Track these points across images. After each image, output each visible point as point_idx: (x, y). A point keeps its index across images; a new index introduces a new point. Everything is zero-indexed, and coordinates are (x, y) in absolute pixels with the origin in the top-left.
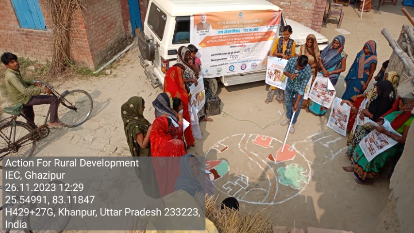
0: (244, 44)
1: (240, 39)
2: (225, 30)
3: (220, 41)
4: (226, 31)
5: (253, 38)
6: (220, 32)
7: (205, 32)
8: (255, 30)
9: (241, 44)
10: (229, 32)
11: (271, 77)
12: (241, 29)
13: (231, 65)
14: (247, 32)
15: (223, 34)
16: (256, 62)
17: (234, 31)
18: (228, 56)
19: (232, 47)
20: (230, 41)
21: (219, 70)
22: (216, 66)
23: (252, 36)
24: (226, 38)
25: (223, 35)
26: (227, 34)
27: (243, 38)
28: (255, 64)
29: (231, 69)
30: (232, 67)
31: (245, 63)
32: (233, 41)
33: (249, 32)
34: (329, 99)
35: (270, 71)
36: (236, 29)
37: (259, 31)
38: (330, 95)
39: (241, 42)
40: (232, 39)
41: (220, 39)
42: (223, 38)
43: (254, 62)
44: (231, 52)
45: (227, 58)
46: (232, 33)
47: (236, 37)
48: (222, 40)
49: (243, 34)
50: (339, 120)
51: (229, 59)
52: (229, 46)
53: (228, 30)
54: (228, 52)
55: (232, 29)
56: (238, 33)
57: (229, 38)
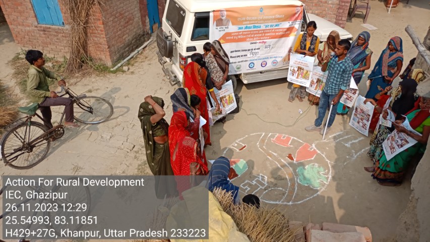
0: (264, 41)
1: (261, 35)
2: (245, 26)
3: (240, 37)
4: (246, 28)
5: (274, 34)
6: (240, 28)
7: (224, 28)
8: (276, 25)
9: (262, 41)
10: (249, 28)
11: (293, 74)
12: (262, 25)
13: (251, 62)
14: (267, 28)
15: (243, 30)
16: (276, 59)
17: (255, 27)
18: (248, 53)
19: (252, 43)
20: (249, 38)
21: (238, 67)
22: (235, 63)
23: (273, 32)
24: (247, 34)
25: (243, 32)
26: (248, 30)
27: (263, 34)
28: (275, 61)
29: (251, 67)
30: (252, 64)
31: (265, 60)
32: (254, 37)
33: (269, 28)
34: (352, 98)
35: (292, 68)
36: (256, 25)
37: (281, 26)
38: (353, 93)
39: (261, 38)
40: (253, 36)
41: (240, 35)
42: (243, 35)
43: (274, 59)
44: (251, 48)
45: (246, 55)
46: (252, 29)
47: (256, 34)
48: (242, 37)
49: (264, 30)
50: (362, 119)
51: (249, 56)
52: (249, 43)
53: (248, 26)
54: (247, 49)
55: (252, 25)
56: (259, 29)
57: (249, 34)
